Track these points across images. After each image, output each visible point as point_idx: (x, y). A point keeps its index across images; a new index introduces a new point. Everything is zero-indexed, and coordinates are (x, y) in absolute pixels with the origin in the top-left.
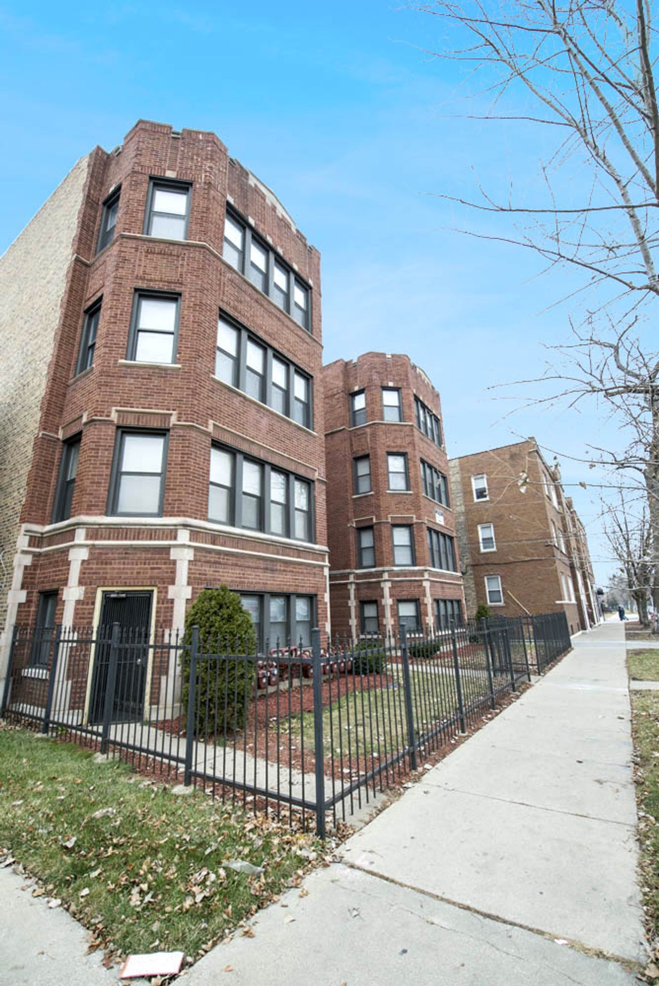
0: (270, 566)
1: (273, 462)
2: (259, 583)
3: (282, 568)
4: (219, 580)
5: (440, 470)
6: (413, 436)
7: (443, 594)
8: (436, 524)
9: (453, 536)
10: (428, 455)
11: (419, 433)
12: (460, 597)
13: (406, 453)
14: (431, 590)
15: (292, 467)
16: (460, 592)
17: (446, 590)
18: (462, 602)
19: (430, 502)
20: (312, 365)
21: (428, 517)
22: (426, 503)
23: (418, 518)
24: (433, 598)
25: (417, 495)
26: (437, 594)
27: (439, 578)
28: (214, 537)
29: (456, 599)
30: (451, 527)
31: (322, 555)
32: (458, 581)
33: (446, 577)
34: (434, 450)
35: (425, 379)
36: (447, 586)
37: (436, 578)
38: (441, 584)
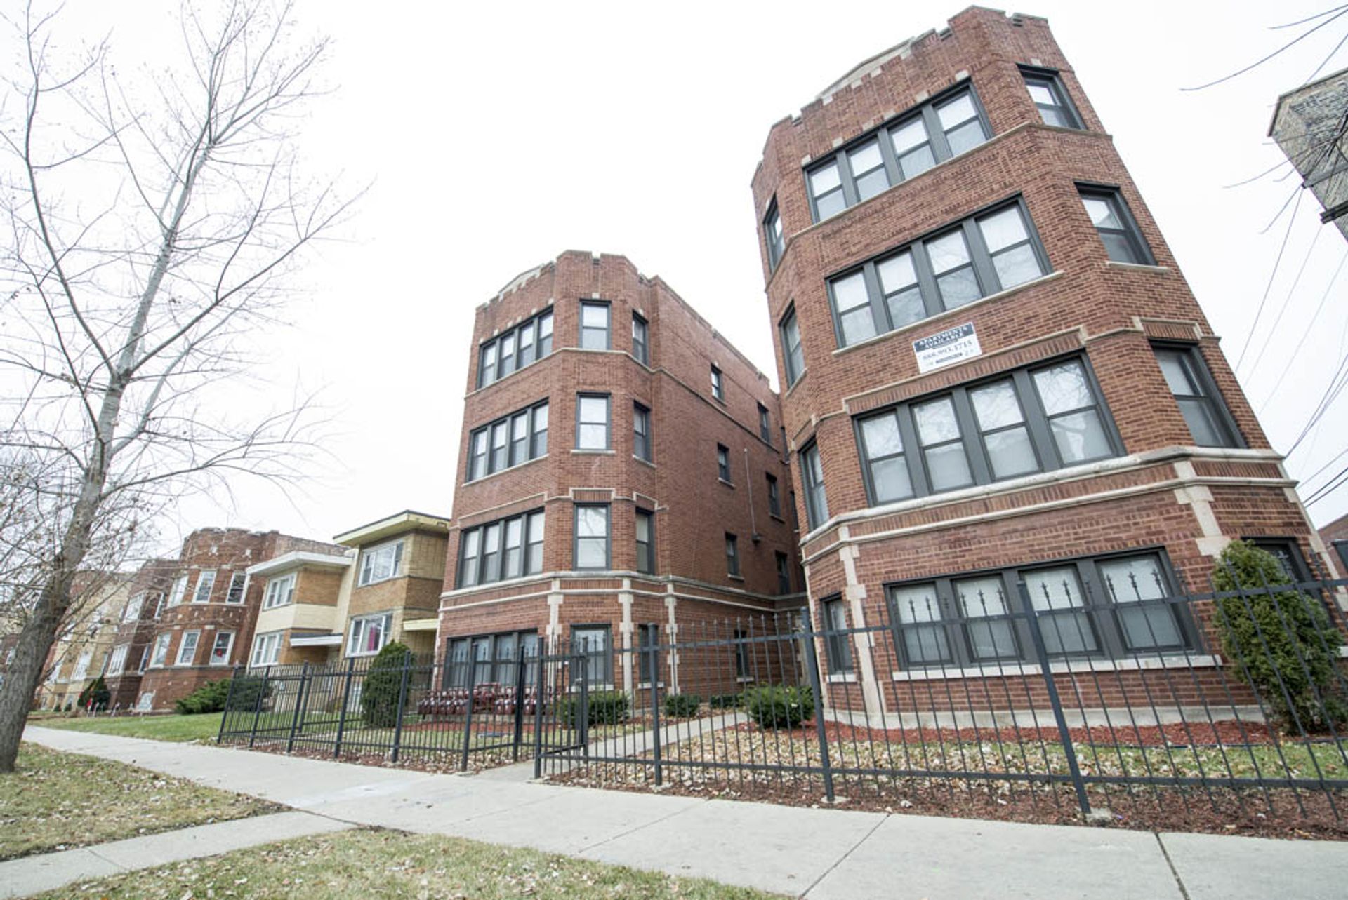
5: (962, 215)
6: (796, 258)
7: (959, 560)
8: (910, 385)
9: (1072, 349)
10: (869, 241)
11: (820, 230)
12: (1154, 538)
13: (792, 302)
14: (868, 563)
15: (519, 510)
16: (1159, 520)
17: (987, 544)
18: (1187, 553)
19: (876, 347)
20: (548, 385)
21: (862, 390)
22: (853, 362)
23: (818, 415)
24: (879, 582)
25: (812, 369)
26: (912, 566)
27: (925, 523)
28: (455, 600)
29: (1093, 553)
30: (1050, 330)
31: (547, 583)
32: (1130, 485)
33: (986, 505)
34: (913, 196)
35: (869, 75)
36: (1001, 528)
37: (902, 527)
38: (946, 533)
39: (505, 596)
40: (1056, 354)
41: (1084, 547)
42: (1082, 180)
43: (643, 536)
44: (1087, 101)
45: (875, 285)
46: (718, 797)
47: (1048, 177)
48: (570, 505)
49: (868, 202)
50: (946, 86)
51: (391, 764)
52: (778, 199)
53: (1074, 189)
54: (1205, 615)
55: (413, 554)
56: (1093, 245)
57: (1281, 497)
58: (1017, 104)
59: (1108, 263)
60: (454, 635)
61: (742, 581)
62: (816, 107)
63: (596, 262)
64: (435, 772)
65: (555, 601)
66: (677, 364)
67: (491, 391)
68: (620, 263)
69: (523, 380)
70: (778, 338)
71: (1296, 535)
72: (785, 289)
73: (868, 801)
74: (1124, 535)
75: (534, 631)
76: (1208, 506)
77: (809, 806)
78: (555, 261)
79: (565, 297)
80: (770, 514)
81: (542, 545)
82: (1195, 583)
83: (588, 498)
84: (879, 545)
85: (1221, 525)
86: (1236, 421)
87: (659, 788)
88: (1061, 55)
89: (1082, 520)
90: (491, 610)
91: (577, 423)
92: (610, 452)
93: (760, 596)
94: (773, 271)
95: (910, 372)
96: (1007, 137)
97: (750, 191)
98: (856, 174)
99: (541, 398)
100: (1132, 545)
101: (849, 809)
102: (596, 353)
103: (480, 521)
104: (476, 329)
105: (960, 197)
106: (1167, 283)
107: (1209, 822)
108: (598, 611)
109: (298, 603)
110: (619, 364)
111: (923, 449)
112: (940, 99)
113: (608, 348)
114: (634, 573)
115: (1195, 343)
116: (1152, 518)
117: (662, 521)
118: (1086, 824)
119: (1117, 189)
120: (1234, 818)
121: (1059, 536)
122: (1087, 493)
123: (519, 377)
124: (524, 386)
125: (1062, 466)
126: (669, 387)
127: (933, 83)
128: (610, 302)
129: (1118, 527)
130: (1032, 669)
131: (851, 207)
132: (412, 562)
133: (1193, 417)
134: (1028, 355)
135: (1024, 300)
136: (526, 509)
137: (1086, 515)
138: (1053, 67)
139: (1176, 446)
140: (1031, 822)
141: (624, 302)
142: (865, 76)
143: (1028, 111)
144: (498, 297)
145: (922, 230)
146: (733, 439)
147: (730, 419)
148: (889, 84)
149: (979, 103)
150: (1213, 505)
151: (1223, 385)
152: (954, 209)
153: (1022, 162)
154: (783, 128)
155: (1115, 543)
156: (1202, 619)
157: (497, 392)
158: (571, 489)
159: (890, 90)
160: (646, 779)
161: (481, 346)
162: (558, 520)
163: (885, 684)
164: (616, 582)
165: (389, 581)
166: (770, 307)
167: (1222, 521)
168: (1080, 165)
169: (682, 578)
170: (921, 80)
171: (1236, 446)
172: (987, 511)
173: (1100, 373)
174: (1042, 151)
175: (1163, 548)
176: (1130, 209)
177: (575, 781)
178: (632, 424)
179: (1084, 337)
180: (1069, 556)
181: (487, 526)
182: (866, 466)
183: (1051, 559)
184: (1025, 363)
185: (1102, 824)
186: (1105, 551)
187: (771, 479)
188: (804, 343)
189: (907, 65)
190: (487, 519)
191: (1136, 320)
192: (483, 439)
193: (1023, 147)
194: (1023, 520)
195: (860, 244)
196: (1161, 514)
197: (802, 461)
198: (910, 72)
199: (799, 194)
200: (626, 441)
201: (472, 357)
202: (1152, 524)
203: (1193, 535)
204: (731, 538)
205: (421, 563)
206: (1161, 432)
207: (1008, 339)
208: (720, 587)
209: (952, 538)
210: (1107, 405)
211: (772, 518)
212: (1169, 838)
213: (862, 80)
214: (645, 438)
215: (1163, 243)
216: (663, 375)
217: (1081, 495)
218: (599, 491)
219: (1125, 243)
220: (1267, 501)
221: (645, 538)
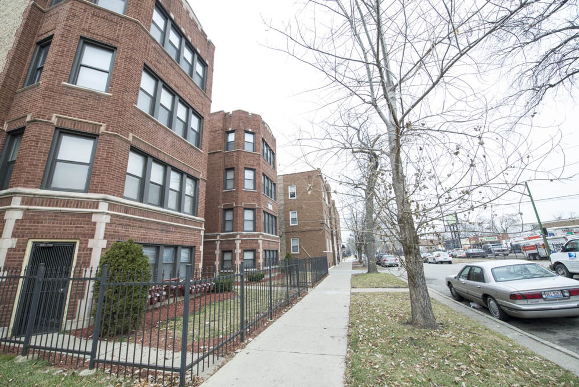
0: (165, 228)
1: (173, 165)
2: (157, 239)
3: (174, 230)
4: (128, 236)
75: (189, 247)
103: (154, 154)
121: (274, 246)
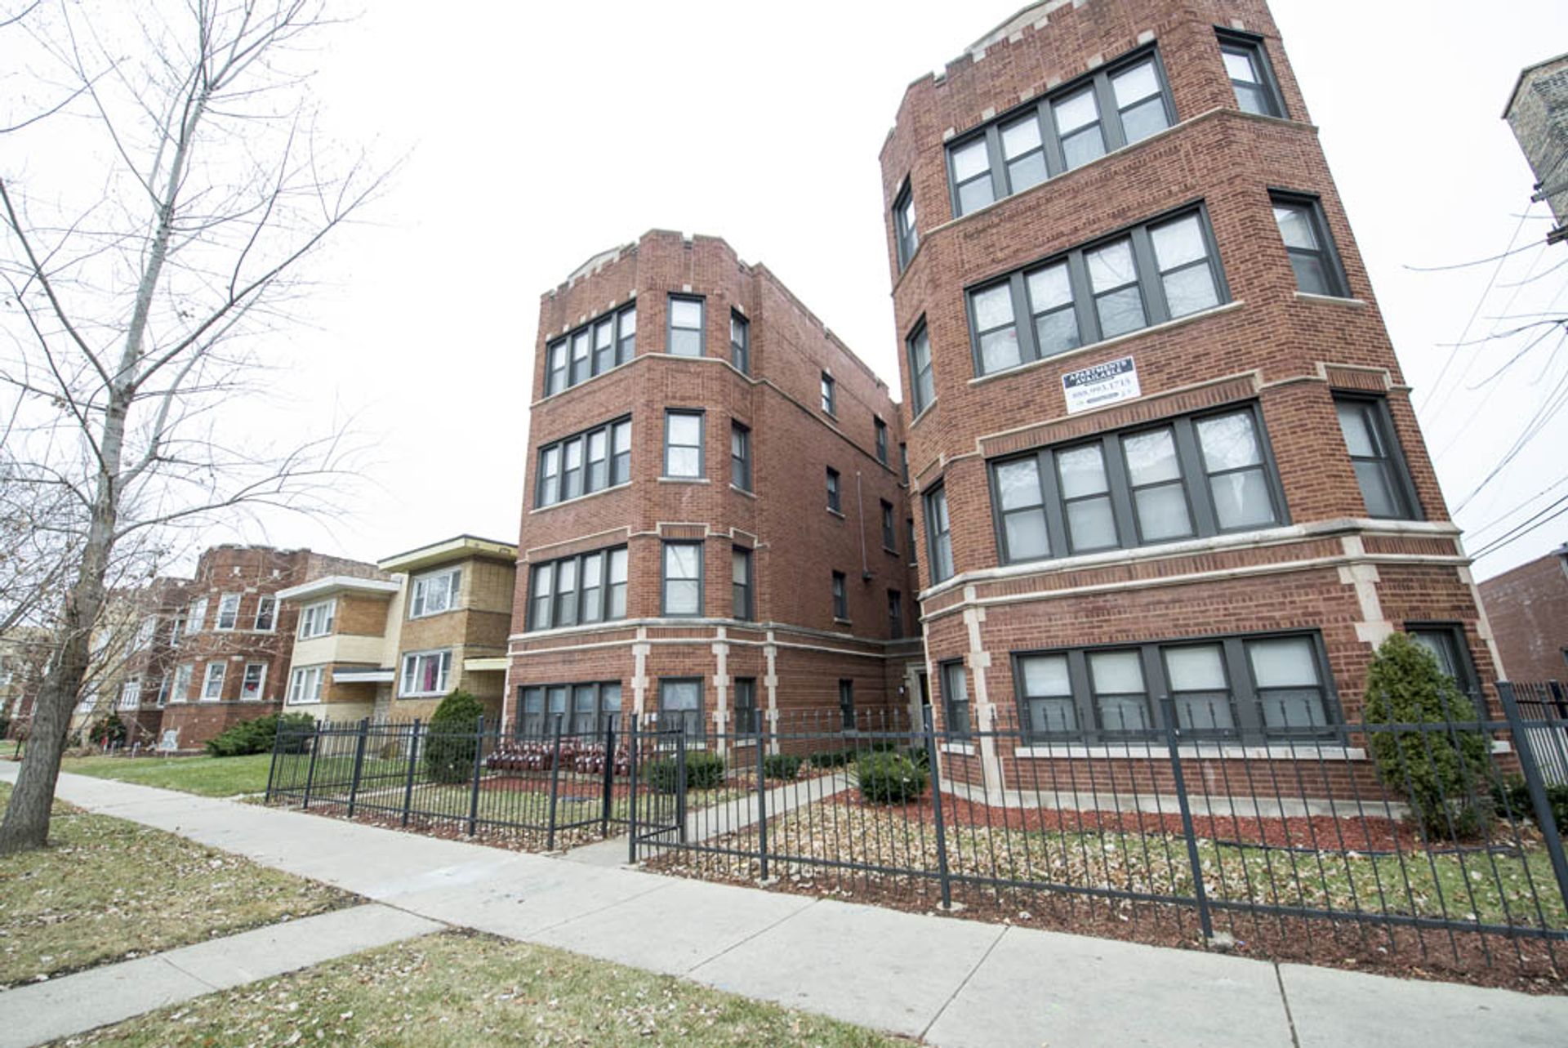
4: (527, 678)
5: (1131, 221)
6: (931, 260)
7: (1096, 631)
8: (1056, 427)
9: (1243, 397)
10: (1019, 246)
11: (961, 228)
12: (1310, 619)
13: (924, 314)
14: (995, 629)
15: (598, 545)
16: (1317, 600)
17: (1128, 615)
18: (1343, 638)
19: (1020, 379)
20: (631, 399)
21: (1000, 428)
22: (992, 395)
23: (947, 456)
24: (1006, 650)
25: (943, 400)
26: (1044, 635)
27: (1061, 587)
28: (526, 645)
29: (1243, 632)
30: (1221, 373)
31: (631, 631)
32: (1290, 559)
33: (1130, 572)
34: (1076, 192)
35: (1032, 26)
36: (1145, 598)
37: (1035, 590)
38: (1084, 600)
39: (583, 643)
40: (1224, 402)
41: (1234, 624)
42: (1277, 186)
43: (740, 576)
44: (1293, 79)
45: (1022, 301)
46: (828, 896)
47: (1238, 181)
48: (656, 542)
49: (1021, 196)
50: (1125, 50)
51: (467, 837)
52: (913, 183)
53: (1266, 198)
54: (1354, 706)
55: (473, 583)
56: (1281, 270)
57: (1454, 578)
58: (1209, 82)
59: (1296, 294)
60: (526, 683)
61: (849, 625)
62: (964, 64)
63: (688, 245)
64: (518, 850)
65: (640, 652)
66: (783, 373)
67: (562, 401)
68: (716, 248)
69: (600, 389)
70: (905, 356)
71: (1463, 620)
72: (916, 297)
73: (986, 910)
74: (1277, 614)
75: (618, 683)
76: (1373, 587)
77: (925, 913)
78: (638, 242)
79: (651, 289)
80: (884, 547)
81: (625, 586)
82: (1348, 671)
83: (678, 535)
84: (1008, 609)
85: (1383, 609)
86: (1417, 488)
87: (766, 883)
88: (1269, 14)
89: (1233, 594)
90: (567, 657)
91: (665, 446)
92: (703, 481)
93: (869, 641)
94: (903, 271)
95: (1057, 411)
96: (1193, 124)
97: (879, 164)
98: (1010, 156)
99: (621, 414)
100: (1285, 626)
101: (965, 918)
102: (686, 361)
103: (552, 555)
104: (541, 323)
105: (1131, 198)
106: (1360, 321)
107: (1330, 954)
108: (688, 662)
109: (340, 633)
110: (714, 375)
111: (1064, 503)
112: (1117, 67)
113: (702, 354)
114: (730, 621)
115: (1383, 395)
116: (1311, 597)
117: (762, 561)
118: (1208, 949)
119: (1317, 198)
120: (1354, 951)
121: (1207, 611)
122: (1243, 565)
123: (595, 386)
124: (601, 397)
125: (1220, 531)
126: (771, 400)
127: (1110, 44)
128: (704, 297)
129: (1272, 605)
130: (1162, 752)
131: (1000, 201)
132: (472, 593)
133: (1371, 485)
134: (1193, 402)
135: (1195, 333)
136: (604, 545)
137: (1239, 589)
138: (1257, 32)
139: (1346, 519)
140: (1153, 944)
141: (721, 297)
142: (1028, 27)
143: (1221, 92)
144: (567, 284)
145: (1085, 236)
146: (844, 461)
147: (842, 437)
148: (1055, 41)
149: (1162, 76)
150: (1378, 586)
151: (1408, 446)
152: (1122, 213)
153: (1208, 158)
154: (923, 87)
155: (1267, 623)
156: (1350, 710)
157: (569, 402)
158: (658, 524)
159: (1057, 49)
160: (751, 870)
161: (548, 343)
162: (644, 559)
163: (1005, 760)
164: (710, 631)
165: (445, 613)
166: (896, 316)
167: (1388, 604)
168: (1277, 165)
169: (783, 625)
170: (1096, 40)
171: (1412, 518)
172: (1131, 578)
173: (1273, 427)
174: (1234, 146)
175: (1319, 630)
176: (1328, 225)
177: (674, 869)
178: (730, 448)
179: (1259, 384)
180: (1216, 634)
181: (560, 561)
182: (999, 517)
183: (1197, 635)
184: (1189, 409)
185: (1223, 950)
186: (1255, 630)
187: (886, 506)
188: (935, 366)
189: (1080, 16)
190: (561, 553)
191: (1320, 365)
192: (553, 457)
193: (1212, 139)
194: (1168, 591)
195: (1008, 249)
196: (1321, 593)
197: (926, 503)
198: (1083, 27)
199: (938, 178)
200: (722, 468)
201: (537, 357)
202: (1310, 604)
203: (1353, 619)
204: (839, 576)
205: (482, 595)
206: (1333, 502)
207: (1172, 380)
208: (826, 633)
209: (1090, 606)
210: (1276, 465)
211: (886, 551)
212: (1290, 970)
213: (1024, 33)
214: (745, 463)
215: (1362, 269)
216: (766, 387)
217: (1236, 566)
218: (691, 526)
219: (1320, 268)
220: (1437, 581)
221: (743, 581)
